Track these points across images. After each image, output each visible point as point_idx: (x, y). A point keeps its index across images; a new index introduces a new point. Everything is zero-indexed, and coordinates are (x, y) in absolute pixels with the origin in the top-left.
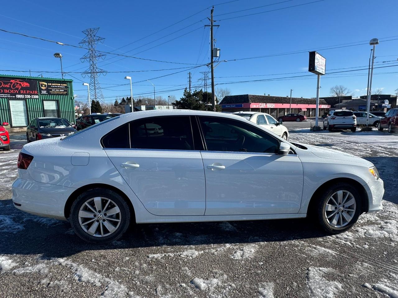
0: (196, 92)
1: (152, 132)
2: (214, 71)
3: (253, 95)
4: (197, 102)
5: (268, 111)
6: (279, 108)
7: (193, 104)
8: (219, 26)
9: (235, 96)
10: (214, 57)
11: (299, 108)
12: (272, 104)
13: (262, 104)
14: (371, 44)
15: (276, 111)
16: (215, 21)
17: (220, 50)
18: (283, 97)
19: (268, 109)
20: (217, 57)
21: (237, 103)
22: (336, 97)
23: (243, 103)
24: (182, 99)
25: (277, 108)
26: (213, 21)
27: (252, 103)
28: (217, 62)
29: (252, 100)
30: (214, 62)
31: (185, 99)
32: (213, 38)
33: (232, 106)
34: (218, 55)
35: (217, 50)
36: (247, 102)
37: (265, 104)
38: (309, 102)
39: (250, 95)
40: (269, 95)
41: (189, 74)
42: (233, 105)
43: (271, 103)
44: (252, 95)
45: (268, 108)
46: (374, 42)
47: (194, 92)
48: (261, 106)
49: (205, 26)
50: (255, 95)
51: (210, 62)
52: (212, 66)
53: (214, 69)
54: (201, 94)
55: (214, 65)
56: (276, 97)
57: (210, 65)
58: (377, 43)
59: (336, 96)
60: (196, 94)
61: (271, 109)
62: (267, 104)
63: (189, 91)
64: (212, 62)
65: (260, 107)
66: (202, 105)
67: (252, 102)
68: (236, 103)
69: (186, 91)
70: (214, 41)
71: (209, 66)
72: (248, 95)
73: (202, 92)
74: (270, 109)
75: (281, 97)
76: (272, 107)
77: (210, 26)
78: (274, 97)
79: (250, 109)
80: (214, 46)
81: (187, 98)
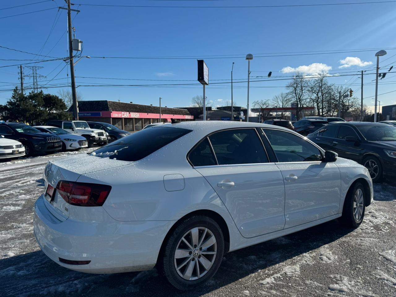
0: (34, 94)
1: (10, 151)
2: (74, 69)
3: (113, 102)
4: (35, 107)
5: (131, 121)
6: (144, 119)
7: (30, 111)
8: (79, 11)
9: (89, 102)
10: (73, 51)
11: (164, 119)
12: (136, 113)
13: (125, 113)
14: (247, 59)
15: (140, 122)
16: (73, 4)
17: (82, 42)
18: (147, 106)
19: (132, 119)
20: (78, 50)
21: (93, 110)
22: (197, 108)
23: (101, 111)
24: (10, 103)
25: (142, 118)
26: (70, 4)
27: (112, 112)
28: (79, 57)
29: (112, 108)
30: (74, 56)
31: (15, 103)
32: (72, 26)
33: (85, 114)
34: (80, 49)
35: (77, 42)
36: (107, 111)
37: (128, 113)
38: (173, 112)
39: (109, 101)
40: (131, 102)
41: (20, 68)
42: (89, 113)
43: (134, 112)
44: (111, 102)
45: (132, 117)
46: (249, 57)
47: (30, 93)
48: (124, 115)
49: (60, 8)
50: (115, 102)
51: (69, 55)
52: (71, 61)
53: (74, 65)
54: (41, 97)
55: (74, 60)
56: (140, 105)
57: (69, 60)
58: (251, 59)
59: (198, 106)
60: (33, 97)
61: (136, 119)
62: (131, 113)
63: (20, 92)
64: (71, 57)
65: (123, 117)
66: (43, 113)
67: (113, 110)
68: (91, 111)
69: (16, 92)
70: (72, 30)
71: (67, 61)
72: (106, 101)
73: (42, 95)
74: (134, 119)
75: (145, 106)
76: (136, 117)
77: (67, 9)
78: (137, 105)
79: (111, 119)
80: (74, 36)
81: (17, 101)
